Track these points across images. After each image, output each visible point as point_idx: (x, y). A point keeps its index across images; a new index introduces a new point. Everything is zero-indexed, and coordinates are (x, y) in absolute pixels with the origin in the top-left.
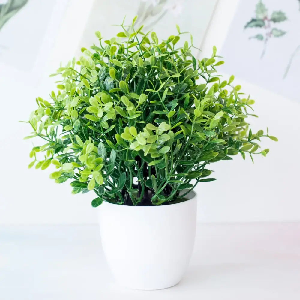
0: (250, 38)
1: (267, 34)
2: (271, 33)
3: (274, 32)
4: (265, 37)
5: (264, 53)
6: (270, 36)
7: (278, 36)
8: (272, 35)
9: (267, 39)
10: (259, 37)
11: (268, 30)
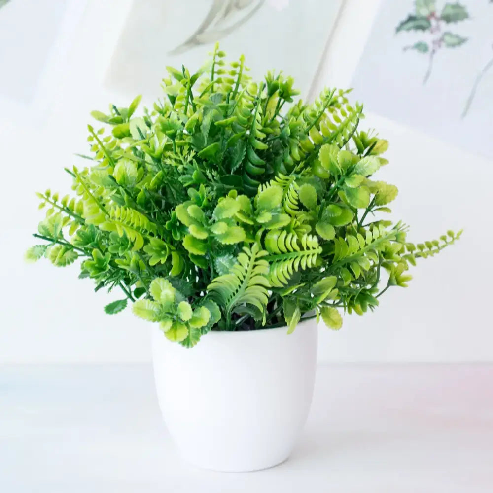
0: (405, 49)
1: (434, 42)
2: (442, 40)
3: (447, 38)
4: (431, 47)
5: (428, 75)
6: (440, 46)
7: (453, 45)
8: (443, 44)
9: (434, 51)
10: (421, 47)
11: (437, 36)
